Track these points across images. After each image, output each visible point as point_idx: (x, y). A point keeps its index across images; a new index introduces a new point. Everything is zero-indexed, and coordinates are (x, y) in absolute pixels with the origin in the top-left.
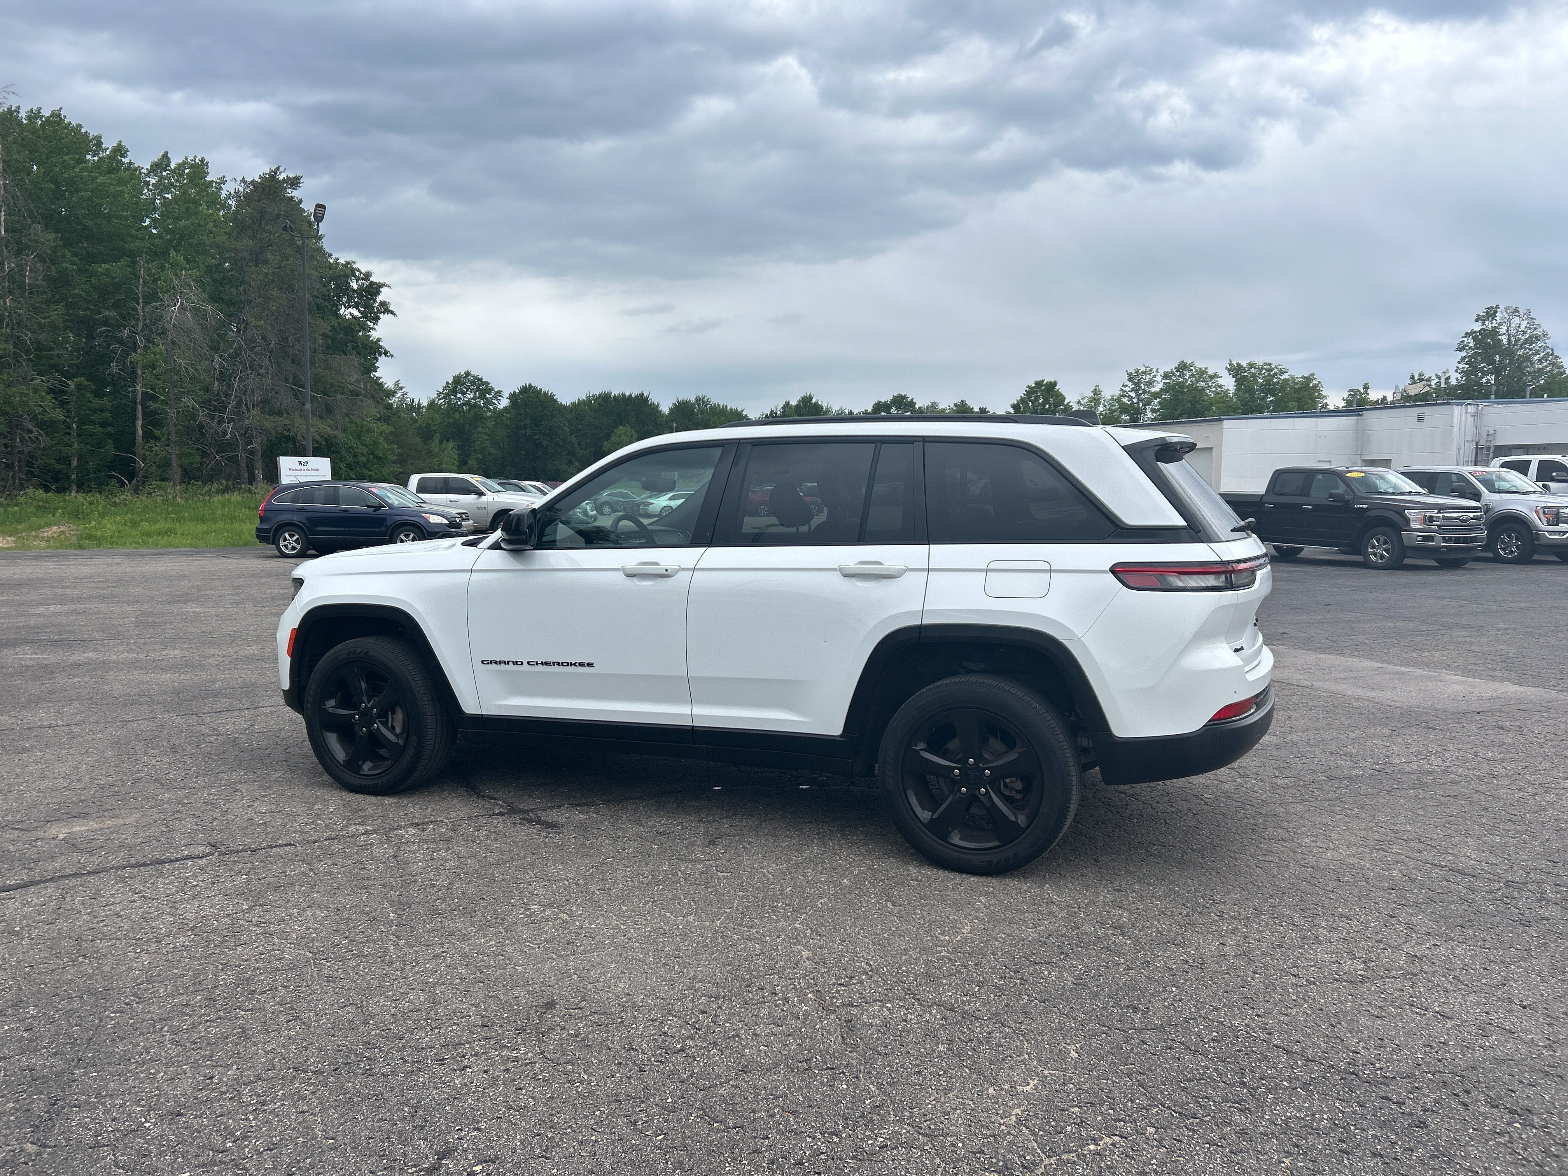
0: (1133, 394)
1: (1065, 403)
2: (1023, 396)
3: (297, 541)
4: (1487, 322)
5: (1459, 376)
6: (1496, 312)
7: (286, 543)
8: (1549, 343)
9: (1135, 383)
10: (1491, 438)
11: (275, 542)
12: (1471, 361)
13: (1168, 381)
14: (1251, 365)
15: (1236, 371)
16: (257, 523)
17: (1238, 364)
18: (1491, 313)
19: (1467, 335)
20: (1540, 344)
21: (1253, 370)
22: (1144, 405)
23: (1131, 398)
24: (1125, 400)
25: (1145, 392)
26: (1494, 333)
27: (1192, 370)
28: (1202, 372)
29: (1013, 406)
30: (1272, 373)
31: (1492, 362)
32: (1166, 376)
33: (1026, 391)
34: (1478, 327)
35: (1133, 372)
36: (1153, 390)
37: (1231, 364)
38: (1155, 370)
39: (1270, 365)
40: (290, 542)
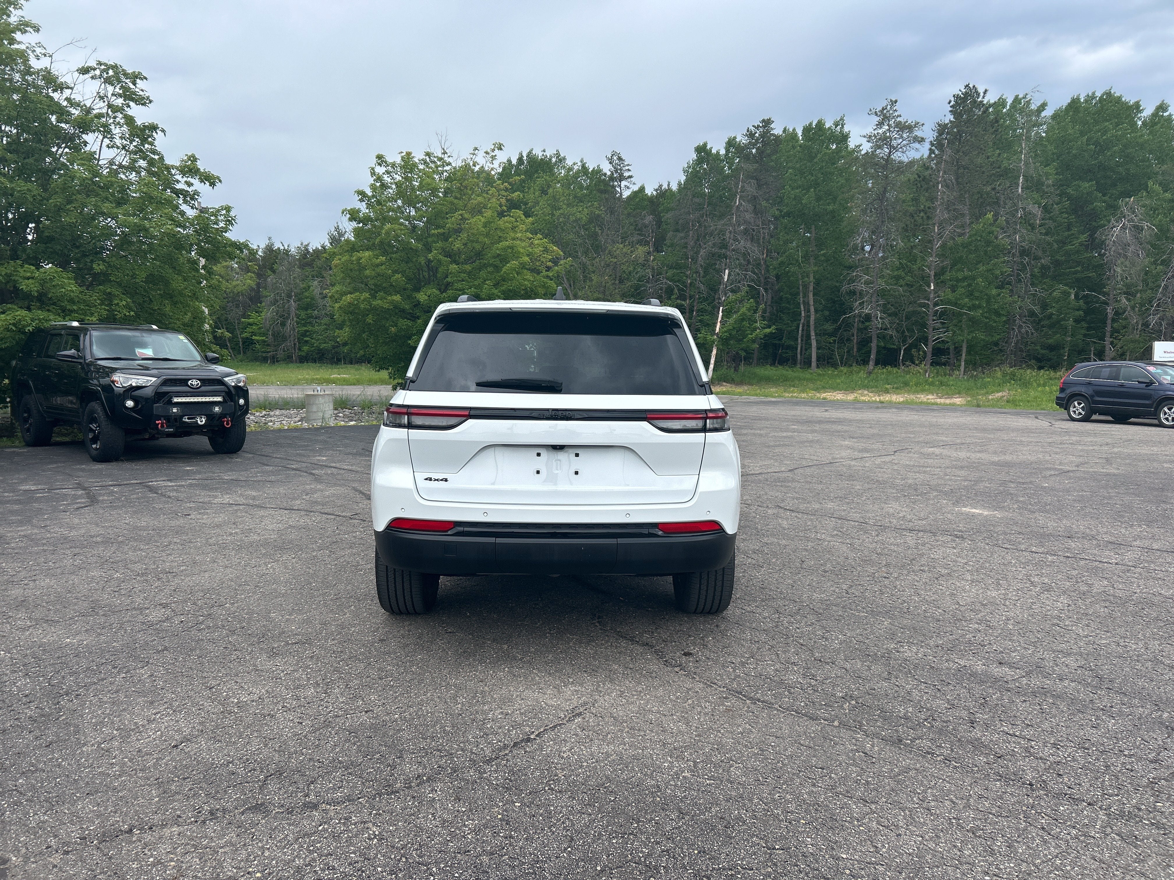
3: (1083, 408)
7: (1075, 409)
11: (1067, 408)
16: (1058, 394)
40: (1078, 408)
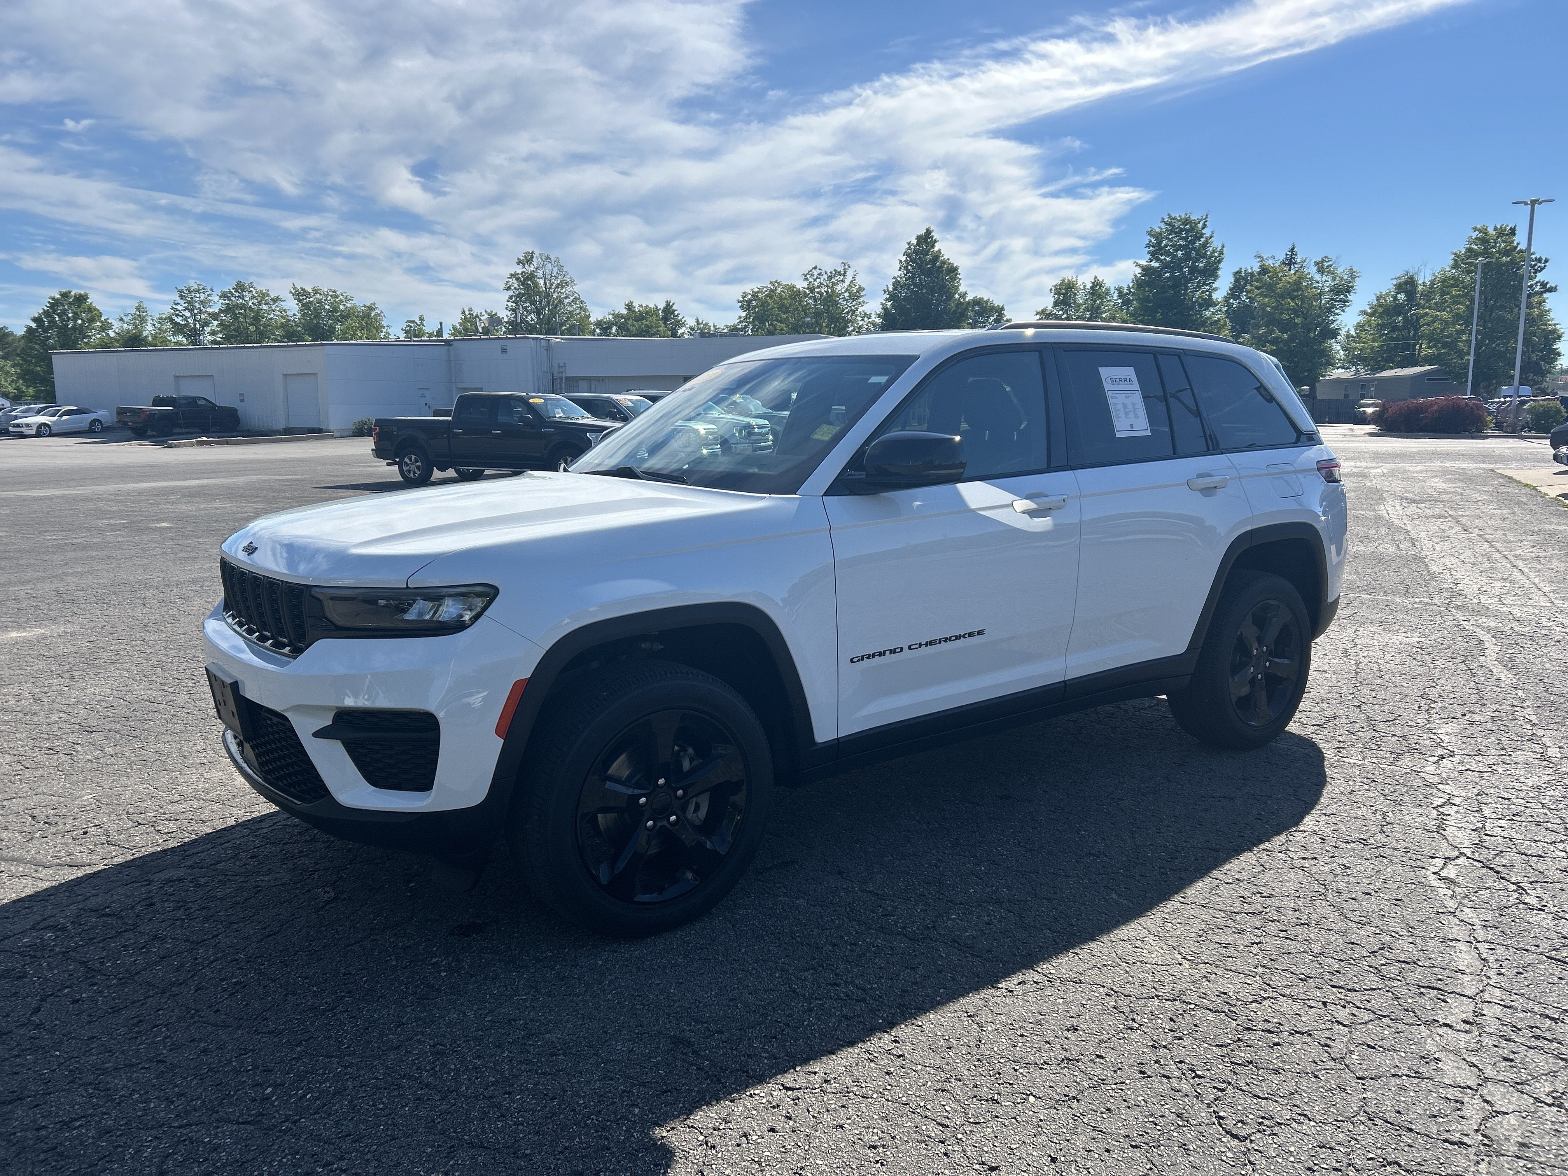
0: (187, 313)
1: (103, 319)
2: (46, 308)
4: (526, 266)
5: (509, 313)
6: (532, 257)
8: (576, 288)
9: (188, 302)
10: (561, 370)
12: (517, 299)
13: (227, 302)
14: (316, 292)
15: (300, 294)
17: (302, 289)
18: (528, 259)
19: (512, 276)
20: (569, 289)
21: (318, 296)
22: (202, 326)
23: (185, 318)
24: (178, 320)
25: (201, 312)
26: (531, 276)
27: (251, 291)
28: (263, 295)
29: (35, 320)
30: (337, 300)
31: (533, 303)
32: (224, 296)
33: (49, 302)
34: (519, 269)
35: (184, 289)
36: (210, 310)
37: (294, 288)
38: (209, 288)
39: (334, 291)
